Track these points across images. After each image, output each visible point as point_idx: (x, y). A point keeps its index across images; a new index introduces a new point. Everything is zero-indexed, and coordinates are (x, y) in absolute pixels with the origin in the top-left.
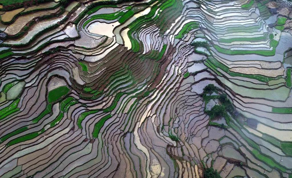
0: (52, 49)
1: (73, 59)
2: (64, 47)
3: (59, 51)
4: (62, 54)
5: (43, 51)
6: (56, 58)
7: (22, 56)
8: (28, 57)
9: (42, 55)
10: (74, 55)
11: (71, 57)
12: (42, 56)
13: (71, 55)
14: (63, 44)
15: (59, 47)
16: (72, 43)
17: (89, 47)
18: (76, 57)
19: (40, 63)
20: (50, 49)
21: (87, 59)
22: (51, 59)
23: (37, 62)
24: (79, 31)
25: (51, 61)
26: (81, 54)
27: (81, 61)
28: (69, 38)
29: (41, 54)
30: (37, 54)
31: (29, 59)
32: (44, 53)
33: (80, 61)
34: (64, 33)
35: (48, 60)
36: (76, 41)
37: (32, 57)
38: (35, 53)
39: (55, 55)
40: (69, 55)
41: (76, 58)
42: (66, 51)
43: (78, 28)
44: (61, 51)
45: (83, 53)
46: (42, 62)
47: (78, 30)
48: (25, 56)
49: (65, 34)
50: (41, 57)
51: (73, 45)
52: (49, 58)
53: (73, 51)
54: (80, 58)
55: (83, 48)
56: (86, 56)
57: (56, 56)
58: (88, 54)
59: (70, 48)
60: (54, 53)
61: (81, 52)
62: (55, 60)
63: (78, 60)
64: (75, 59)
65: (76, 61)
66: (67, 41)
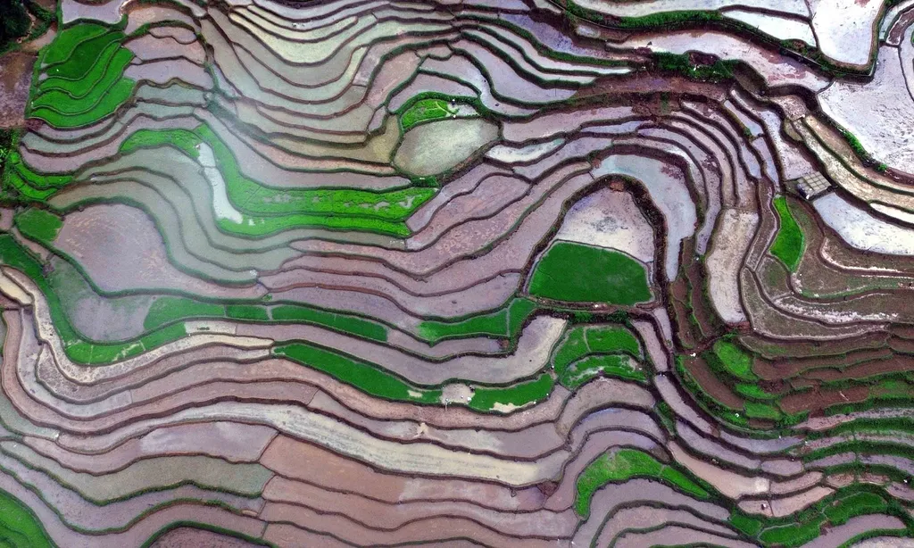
0: (699, 57)
1: (761, 162)
2: (757, 80)
3: (727, 84)
4: (728, 106)
5: (659, 45)
6: (689, 105)
7: (562, 15)
8: (583, 30)
9: (641, 59)
10: (781, 145)
11: (760, 145)
12: (640, 65)
13: (766, 136)
14: (764, 61)
15: (741, 67)
16: (811, 81)
17: (879, 153)
18: (785, 162)
19: (613, 88)
20: (690, 52)
21: (832, 210)
22: (665, 97)
23: (601, 79)
24: (882, 43)
25: (661, 104)
26: (819, 166)
27: (797, 198)
28: (811, 49)
29: (641, 49)
30: (623, 42)
31: (580, 41)
32: (657, 57)
33: (791, 195)
34: (806, 14)
35: (648, 98)
36: (836, 86)
37: (597, 40)
38: (624, 30)
39: (694, 89)
40: (755, 130)
41: (779, 168)
42: (759, 105)
43: (887, 21)
44: (734, 93)
45: (834, 167)
46: (620, 89)
47: (882, 37)
48: (575, 18)
49: (807, 20)
50: (629, 64)
51: (808, 98)
52: (660, 89)
53: (788, 126)
54: (801, 185)
55: (848, 139)
56: (835, 187)
57: (693, 98)
58: (853, 186)
59: (785, 102)
60: (699, 81)
61: (822, 154)
62: (680, 114)
63: (783, 187)
64: (771, 171)
65: (771, 183)
66: (795, 58)
